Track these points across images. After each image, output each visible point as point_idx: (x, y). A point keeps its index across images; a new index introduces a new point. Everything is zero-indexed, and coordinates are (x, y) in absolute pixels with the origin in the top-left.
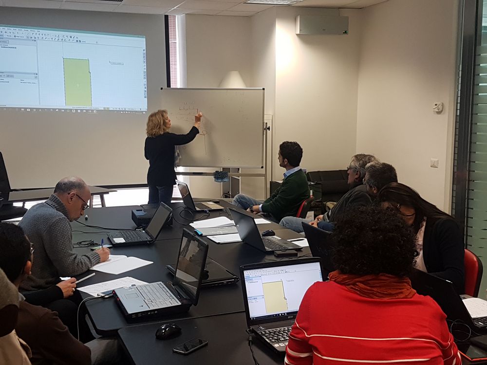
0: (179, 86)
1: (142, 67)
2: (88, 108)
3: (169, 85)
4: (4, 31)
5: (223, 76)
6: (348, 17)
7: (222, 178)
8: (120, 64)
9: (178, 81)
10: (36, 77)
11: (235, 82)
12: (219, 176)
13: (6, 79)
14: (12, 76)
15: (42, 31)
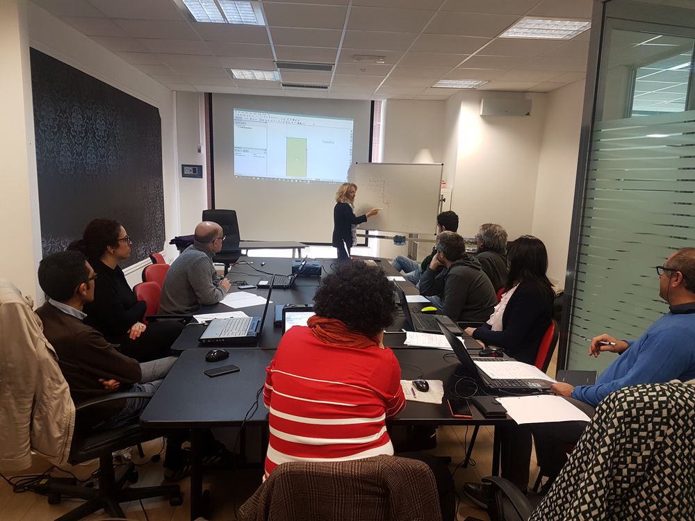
0: (380, 161)
1: (349, 145)
2: (303, 178)
3: (370, 160)
4: (243, 114)
5: (415, 153)
6: (531, 101)
7: (400, 242)
8: (330, 142)
9: (378, 157)
10: (265, 153)
11: (425, 158)
12: (399, 240)
13: (243, 153)
14: (248, 151)
15: (272, 115)
